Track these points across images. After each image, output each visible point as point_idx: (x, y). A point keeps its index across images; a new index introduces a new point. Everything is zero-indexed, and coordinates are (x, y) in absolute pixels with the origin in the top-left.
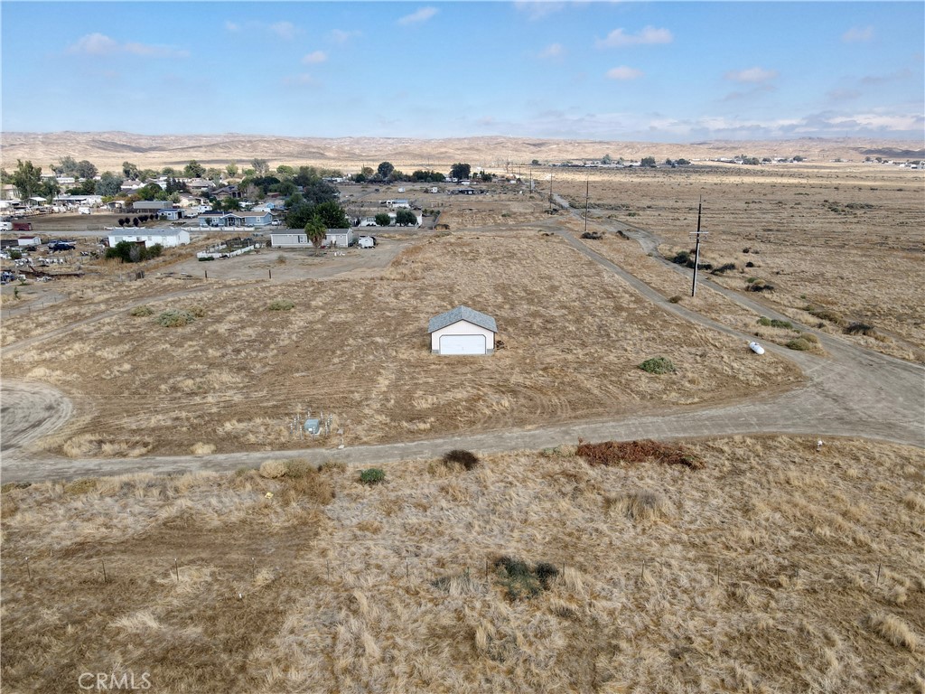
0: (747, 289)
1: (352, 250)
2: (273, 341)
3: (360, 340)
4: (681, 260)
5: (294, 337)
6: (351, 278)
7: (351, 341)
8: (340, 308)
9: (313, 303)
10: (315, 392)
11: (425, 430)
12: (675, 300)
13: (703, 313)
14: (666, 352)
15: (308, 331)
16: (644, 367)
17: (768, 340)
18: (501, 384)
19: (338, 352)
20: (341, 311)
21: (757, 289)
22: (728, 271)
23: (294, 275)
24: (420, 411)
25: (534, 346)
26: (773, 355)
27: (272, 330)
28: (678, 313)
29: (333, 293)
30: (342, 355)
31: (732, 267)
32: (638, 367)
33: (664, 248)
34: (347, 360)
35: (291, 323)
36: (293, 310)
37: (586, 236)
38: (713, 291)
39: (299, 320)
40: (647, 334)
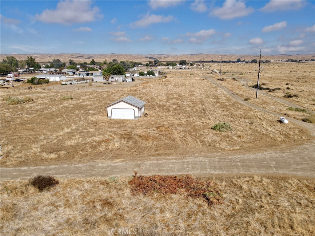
12: (246, 100)
16: (214, 127)
21: (290, 96)
22: (277, 90)
28: (246, 105)
32: (211, 128)
33: (250, 83)
37: (219, 80)
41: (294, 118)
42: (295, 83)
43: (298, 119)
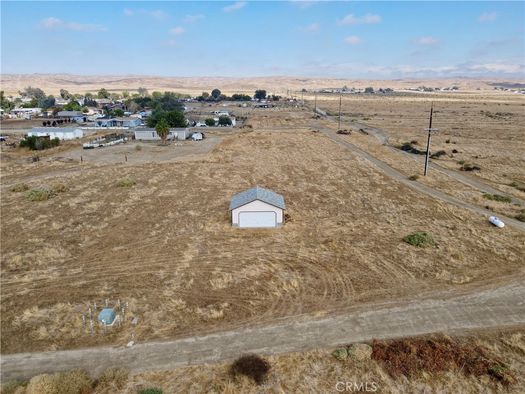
0: (461, 169)
1: (187, 142)
2: (109, 215)
3: (177, 213)
4: (407, 148)
5: (126, 211)
6: (182, 161)
7: (170, 214)
8: (169, 185)
9: (150, 181)
10: (126, 268)
11: (217, 319)
12: (413, 178)
13: (437, 188)
14: (421, 224)
15: (140, 204)
16: (409, 240)
17: (498, 213)
18: (290, 258)
19: (157, 225)
20: (169, 188)
21: (468, 169)
22: (442, 156)
23: (143, 159)
24: (215, 292)
25: (314, 218)
26: (511, 227)
27: (112, 204)
28: (418, 189)
29: (167, 173)
30: (160, 228)
31: (443, 153)
32: (404, 240)
33: (393, 140)
34: (163, 233)
35: (129, 198)
36: (133, 186)
37: (340, 132)
38: (438, 171)
39: (135, 195)
40: (402, 208)
41: (502, 214)
42: (456, 138)
43: (509, 216)
